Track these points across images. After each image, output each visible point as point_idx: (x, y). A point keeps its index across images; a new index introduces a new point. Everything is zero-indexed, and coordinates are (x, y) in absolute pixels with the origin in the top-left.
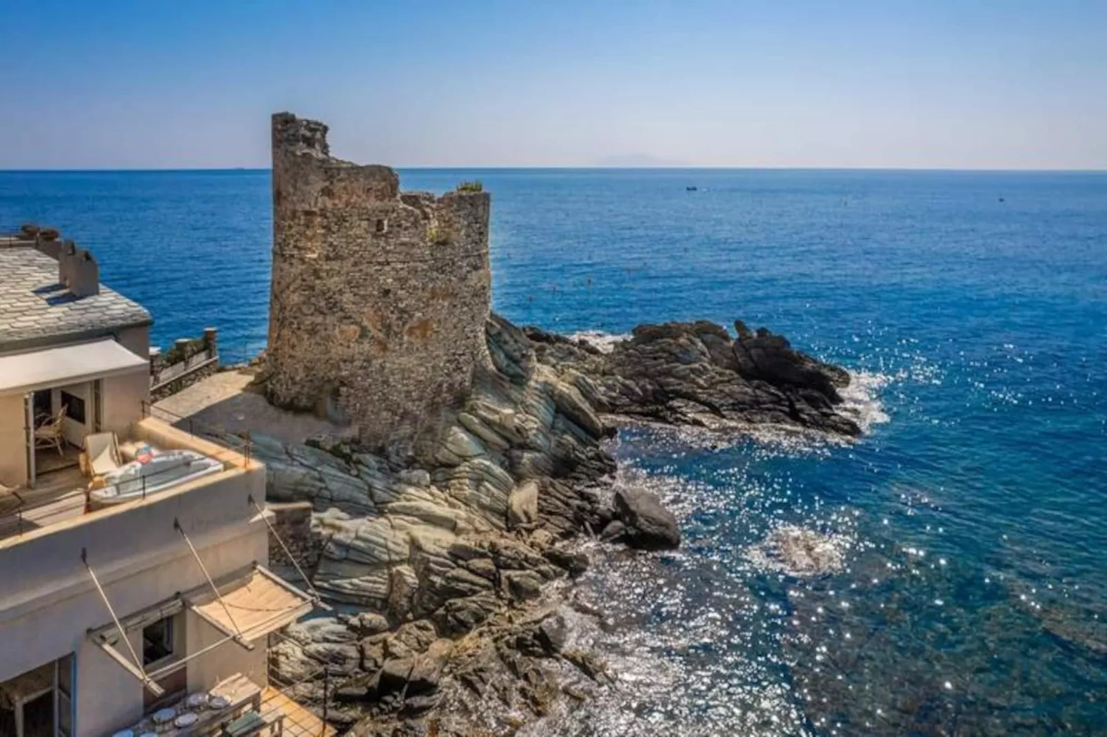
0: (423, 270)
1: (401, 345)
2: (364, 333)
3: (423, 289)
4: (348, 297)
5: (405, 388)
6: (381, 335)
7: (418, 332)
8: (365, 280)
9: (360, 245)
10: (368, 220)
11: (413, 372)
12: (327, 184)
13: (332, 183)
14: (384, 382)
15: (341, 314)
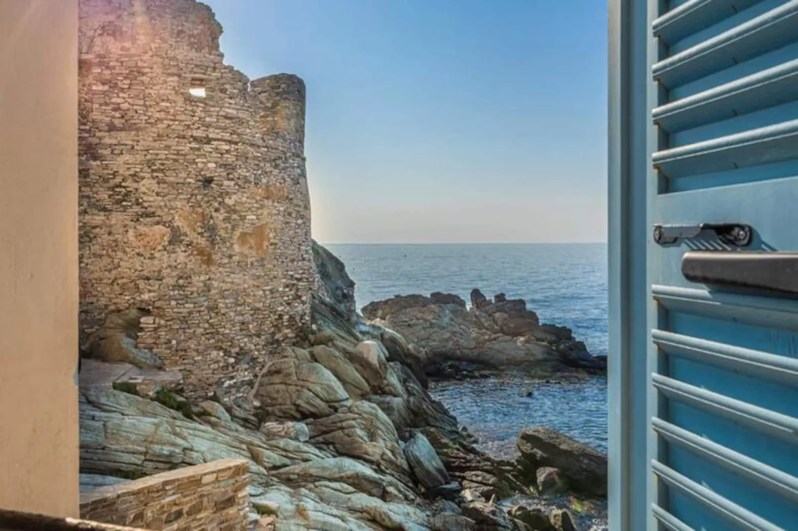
0: (255, 158)
1: (230, 257)
2: (176, 237)
3: (256, 184)
4: (147, 185)
5: (241, 318)
6: (203, 242)
7: (252, 241)
8: (176, 160)
9: (165, 111)
10: (179, 76)
11: (248, 295)
12: (111, 18)
13: (119, 16)
14: (210, 309)
15: (136, 209)
